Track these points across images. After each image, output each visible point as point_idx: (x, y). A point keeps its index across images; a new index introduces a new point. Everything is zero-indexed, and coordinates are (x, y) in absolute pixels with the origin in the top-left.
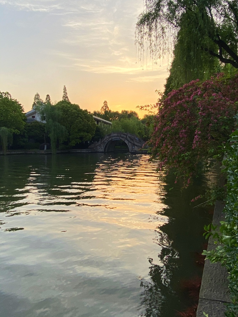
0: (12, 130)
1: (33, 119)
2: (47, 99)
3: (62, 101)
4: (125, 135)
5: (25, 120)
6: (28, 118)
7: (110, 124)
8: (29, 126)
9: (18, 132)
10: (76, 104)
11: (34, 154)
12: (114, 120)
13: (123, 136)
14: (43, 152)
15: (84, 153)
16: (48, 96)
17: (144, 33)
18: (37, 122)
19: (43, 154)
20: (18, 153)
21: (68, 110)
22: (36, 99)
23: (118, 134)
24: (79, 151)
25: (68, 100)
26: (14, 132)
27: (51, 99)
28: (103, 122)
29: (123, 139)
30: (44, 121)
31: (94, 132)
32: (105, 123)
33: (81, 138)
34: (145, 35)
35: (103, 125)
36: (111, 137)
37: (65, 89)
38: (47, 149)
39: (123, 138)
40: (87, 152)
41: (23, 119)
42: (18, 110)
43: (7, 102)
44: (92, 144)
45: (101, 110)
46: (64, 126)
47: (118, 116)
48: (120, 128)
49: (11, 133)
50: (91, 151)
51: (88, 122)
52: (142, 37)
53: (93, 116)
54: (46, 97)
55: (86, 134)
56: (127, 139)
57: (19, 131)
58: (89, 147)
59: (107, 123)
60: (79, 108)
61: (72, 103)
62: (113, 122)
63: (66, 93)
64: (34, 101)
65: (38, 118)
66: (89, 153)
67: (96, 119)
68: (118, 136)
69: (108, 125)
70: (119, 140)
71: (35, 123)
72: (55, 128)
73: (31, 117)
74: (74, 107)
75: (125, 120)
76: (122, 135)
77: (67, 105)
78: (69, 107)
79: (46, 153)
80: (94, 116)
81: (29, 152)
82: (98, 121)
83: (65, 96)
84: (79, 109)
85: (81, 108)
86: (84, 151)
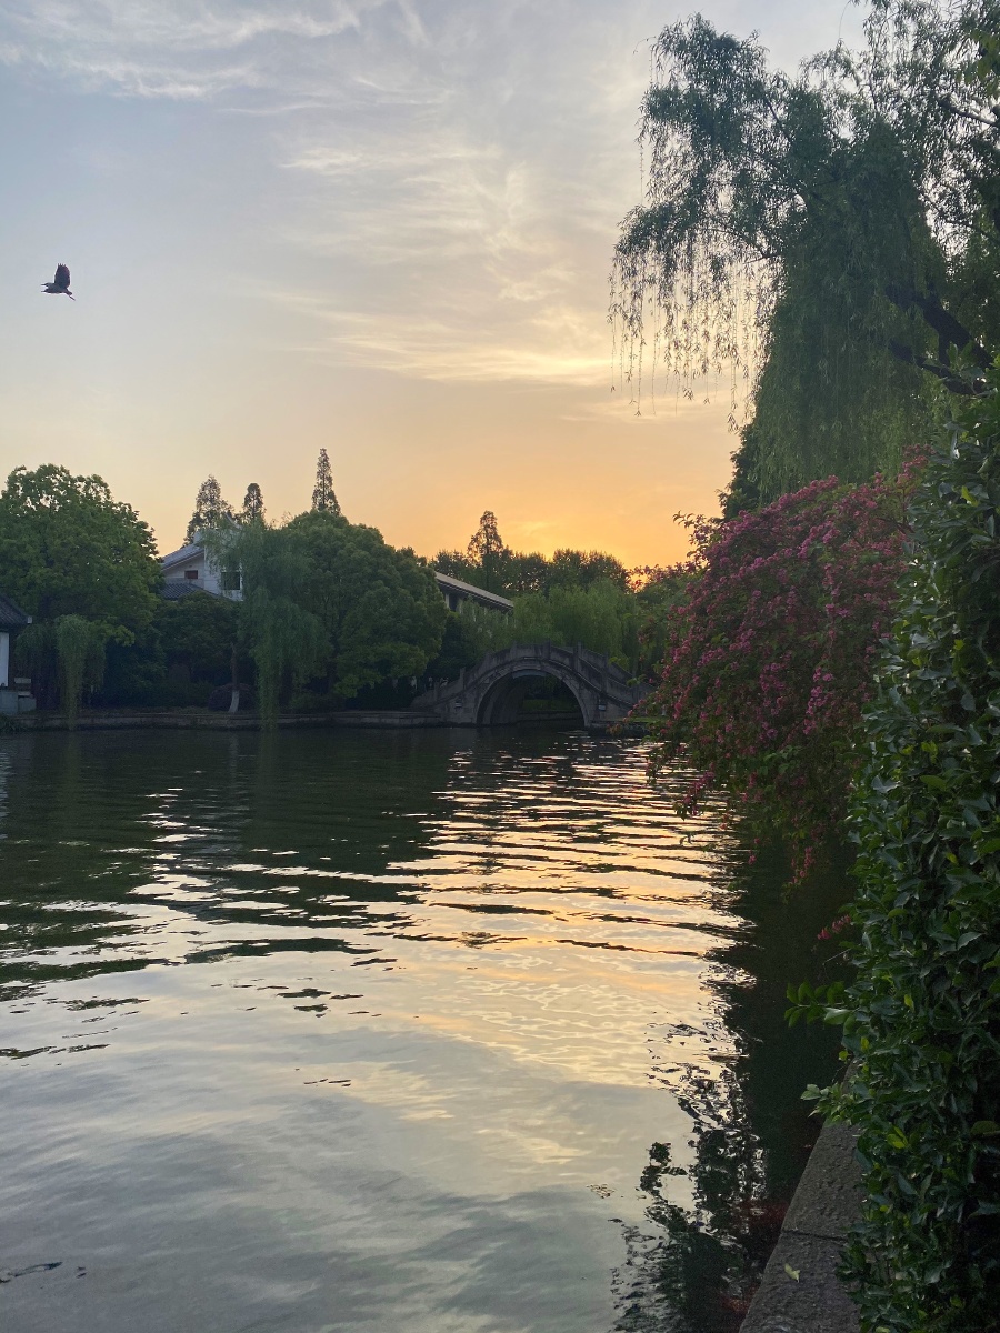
0: (105, 626)
1: (190, 584)
2: (247, 500)
3: (312, 511)
4: (564, 654)
5: (157, 588)
6: (170, 579)
7: (504, 609)
8: (172, 613)
9: (127, 635)
10: (368, 526)
11: (186, 728)
12: (521, 588)
13: (560, 659)
14: (222, 720)
15: (392, 727)
16: (253, 488)
17: (644, 281)
18: (207, 596)
19: (225, 729)
20: (121, 720)
21: (335, 551)
22: (205, 500)
23: (537, 652)
24: (371, 718)
25: (336, 506)
26: (112, 638)
27: (264, 500)
28: (477, 598)
29: (558, 674)
30: (233, 591)
31: (438, 643)
32: (484, 602)
33: (384, 665)
34: (647, 285)
35: (478, 613)
36: (508, 663)
37: (324, 462)
38: (239, 708)
39: (558, 667)
40: (408, 722)
41: (150, 586)
42: (135, 546)
43: (93, 515)
44: (428, 687)
45: (470, 549)
46: (313, 612)
47: (539, 576)
48: (549, 625)
49: (101, 638)
50: (422, 720)
51: (416, 600)
52: (636, 295)
53: (435, 575)
54: (247, 493)
55: (406, 647)
56: (573, 673)
57: (133, 634)
58: (416, 701)
59: (494, 606)
60: (382, 543)
61: (354, 521)
62: (516, 598)
63: (330, 479)
64: (196, 510)
65: (210, 581)
66: (412, 727)
67: (445, 588)
68: (536, 660)
69: (497, 613)
70: (543, 675)
71: (197, 599)
72: (280, 621)
73: (182, 575)
74: (358, 538)
75: (568, 594)
76: (554, 656)
77: (330, 532)
78: (338, 539)
79: (237, 723)
80: (439, 576)
81: (166, 721)
82: (456, 595)
83: (324, 494)
84: (377, 545)
85: (387, 542)
86: (395, 718)
